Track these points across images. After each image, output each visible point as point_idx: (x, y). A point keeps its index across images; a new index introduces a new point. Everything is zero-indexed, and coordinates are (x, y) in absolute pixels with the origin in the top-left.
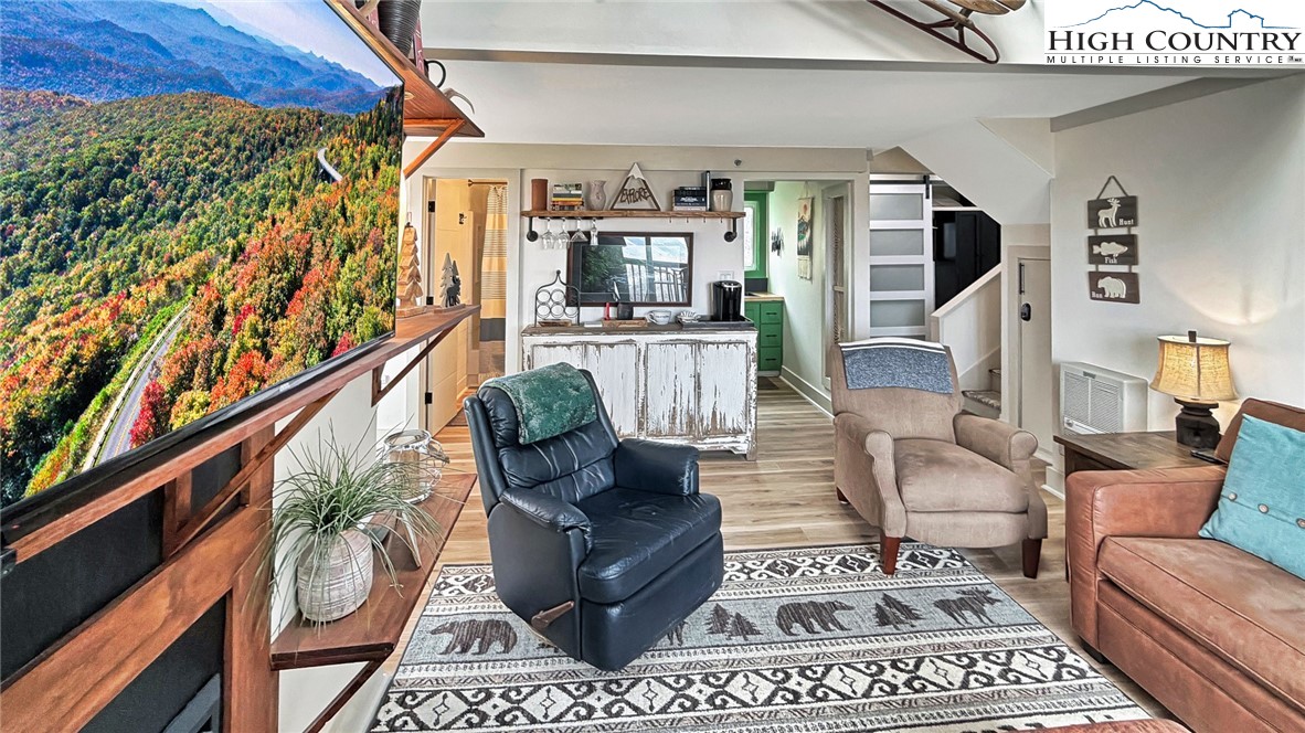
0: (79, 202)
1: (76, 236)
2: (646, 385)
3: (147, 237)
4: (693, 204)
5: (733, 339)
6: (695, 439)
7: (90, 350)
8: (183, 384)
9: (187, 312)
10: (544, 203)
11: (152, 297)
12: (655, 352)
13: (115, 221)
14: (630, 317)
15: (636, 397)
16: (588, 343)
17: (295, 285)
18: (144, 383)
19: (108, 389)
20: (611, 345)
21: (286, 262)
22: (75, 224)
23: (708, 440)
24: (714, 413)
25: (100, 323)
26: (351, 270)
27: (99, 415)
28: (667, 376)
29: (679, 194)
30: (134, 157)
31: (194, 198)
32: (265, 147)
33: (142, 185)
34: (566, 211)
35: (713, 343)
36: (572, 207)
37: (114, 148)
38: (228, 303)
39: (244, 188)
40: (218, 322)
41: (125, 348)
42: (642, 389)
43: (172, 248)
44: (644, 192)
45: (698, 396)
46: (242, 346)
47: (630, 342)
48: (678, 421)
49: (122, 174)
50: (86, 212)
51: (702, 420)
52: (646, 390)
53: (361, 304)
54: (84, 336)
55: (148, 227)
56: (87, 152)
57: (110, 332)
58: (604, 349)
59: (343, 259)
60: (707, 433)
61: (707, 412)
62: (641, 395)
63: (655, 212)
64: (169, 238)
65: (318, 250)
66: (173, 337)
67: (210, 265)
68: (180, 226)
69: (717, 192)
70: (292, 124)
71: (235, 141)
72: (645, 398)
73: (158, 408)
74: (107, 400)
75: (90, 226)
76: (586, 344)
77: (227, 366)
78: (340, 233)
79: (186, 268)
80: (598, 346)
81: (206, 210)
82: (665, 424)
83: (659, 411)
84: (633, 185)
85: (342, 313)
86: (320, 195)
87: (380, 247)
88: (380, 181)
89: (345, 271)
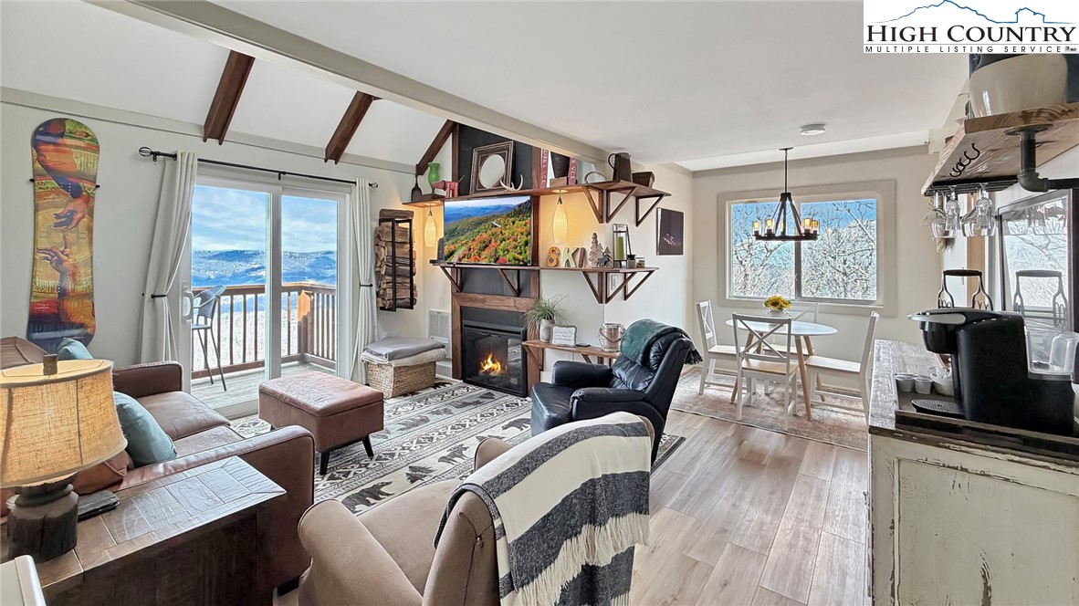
9: (464, 248)
11: (459, 245)
17: (487, 246)
21: (485, 242)
26: (504, 244)
31: (465, 233)
32: (479, 223)
37: (454, 227)
38: (472, 247)
39: (475, 230)
40: (470, 249)
46: (475, 254)
53: (509, 251)
56: (451, 228)
59: (501, 242)
64: (462, 238)
65: (493, 240)
66: (462, 251)
67: (468, 241)
71: (473, 224)
73: (459, 259)
77: (471, 257)
78: (500, 237)
79: (464, 242)
85: (501, 253)
86: (494, 230)
87: (515, 240)
88: (515, 225)
89: (502, 245)
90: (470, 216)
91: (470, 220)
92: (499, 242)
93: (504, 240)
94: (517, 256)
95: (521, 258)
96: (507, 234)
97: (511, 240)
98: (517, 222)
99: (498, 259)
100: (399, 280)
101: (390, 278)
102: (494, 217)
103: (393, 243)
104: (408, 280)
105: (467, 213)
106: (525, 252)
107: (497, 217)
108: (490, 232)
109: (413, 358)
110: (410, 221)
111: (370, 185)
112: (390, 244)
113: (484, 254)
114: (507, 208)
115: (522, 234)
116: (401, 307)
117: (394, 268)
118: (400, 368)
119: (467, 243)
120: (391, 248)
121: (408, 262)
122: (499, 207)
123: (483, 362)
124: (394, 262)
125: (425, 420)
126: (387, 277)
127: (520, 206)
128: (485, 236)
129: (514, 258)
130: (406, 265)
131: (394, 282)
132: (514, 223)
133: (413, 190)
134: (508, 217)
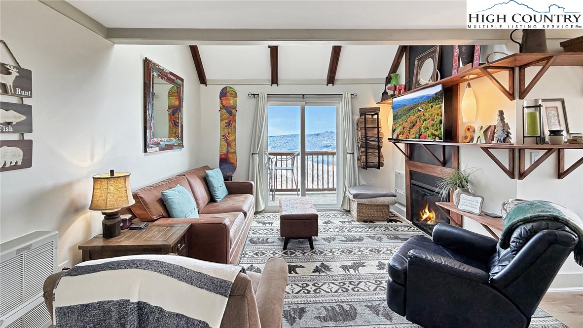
8: (400, 134)
17: (414, 125)
18: (397, 133)
32: (410, 110)
39: (408, 115)
40: (404, 128)
53: (428, 129)
59: (424, 122)
64: (399, 120)
65: (418, 121)
66: (399, 129)
71: (406, 110)
74: (394, 133)
78: (423, 118)
85: (423, 130)
86: (419, 113)
87: (433, 120)
88: (433, 108)
89: (424, 124)
90: (405, 105)
91: (405, 108)
92: (422, 122)
93: (425, 120)
94: (434, 132)
95: (437, 133)
96: (427, 116)
97: (430, 120)
98: (434, 106)
99: (421, 135)
100: (370, 150)
101: (363, 149)
102: (420, 104)
103: (365, 128)
104: (377, 151)
105: (403, 104)
106: (440, 129)
107: (421, 104)
108: (416, 115)
109: (369, 199)
110: (377, 114)
111: (352, 95)
112: (364, 128)
113: (413, 131)
114: (428, 97)
115: (438, 114)
116: (371, 167)
117: (366, 143)
118: (362, 204)
119: (402, 124)
120: (364, 131)
121: (377, 139)
122: (422, 97)
123: (422, 211)
124: (366, 140)
125: (360, 240)
126: (362, 149)
127: (436, 94)
128: (413, 118)
129: (432, 133)
130: (375, 141)
131: (366, 152)
132: (432, 107)
133: (383, 94)
134: (428, 103)
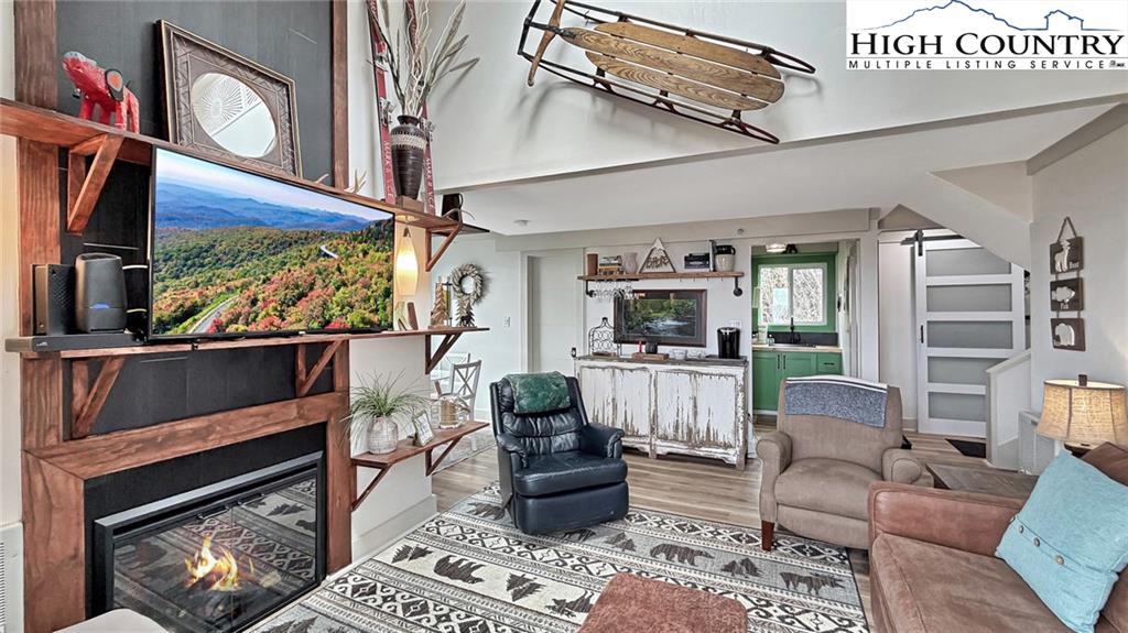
0: (187, 259)
1: (185, 269)
2: (656, 401)
3: (218, 272)
4: (700, 266)
5: (724, 373)
6: (693, 447)
7: (188, 304)
8: (235, 321)
9: (236, 297)
10: (596, 270)
11: (219, 291)
12: (662, 378)
13: (202, 266)
14: (655, 352)
15: (649, 410)
16: (617, 368)
17: (302, 296)
18: (213, 318)
19: (196, 317)
20: (631, 370)
21: (297, 287)
22: (184, 265)
23: (703, 449)
24: (708, 429)
25: (194, 296)
26: (344, 293)
27: (191, 324)
28: (672, 396)
29: (689, 259)
30: (213, 246)
31: (242, 261)
32: (286, 244)
33: (215, 255)
34: (608, 276)
35: (707, 375)
36: (611, 273)
37: (204, 243)
38: (260, 297)
39: (273, 258)
40: (254, 302)
41: (204, 305)
42: (653, 404)
43: (230, 276)
44: (665, 260)
45: (696, 413)
46: (268, 314)
47: (644, 369)
48: (680, 431)
49: (207, 251)
50: (189, 262)
51: (698, 432)
52: (656, 405)
53: (352, 307)
54: (186, 299)
55: (218, 269)
56: (191, 245)
57: (198, 299)
58: (625, 372)
59: (338, 289)
60: (702, 444)
61: (702, 426)
62: (653, 408)
63: (674, 275)
64: (229, 273)
65: (319, 283)
66: (229, 305)
67: (251, 283)
68: (234, 269)
69: (718, 257)
70: (303, 236)
71: (266, 242)
72: (656, 411)
73: (219, 326)
74: (195, 320)
75: (191, 267)
76: (614, 368)
77: (258, 319)
78: (336, 277)
79: (238, 283)
80: (622, 370)
81: (248, 265)
82: (670, 432)
83: (666, 423)
84: (657, 255)
85: (336, 310)
86: (322, 262)
88: (368, 258)
89: (340, 293)
90: (258, 223)
92: (332, 287)
93: (345, 285)
94: (367, 315)
95: (375, 318)
96: (350, 274)
97: (359, 285)
98: (371, 252)
99: (328, 322)
102: (323, 236)
105: (248, 215)
106: (385, 309)
107: (332, 237)
108: (311, 266)
113: (294, 314)
115: (380, 275)
119: (245, 286)
127: (378, 223)
129: (363, 320)
132: (365, 253)
134: (355, 240)
